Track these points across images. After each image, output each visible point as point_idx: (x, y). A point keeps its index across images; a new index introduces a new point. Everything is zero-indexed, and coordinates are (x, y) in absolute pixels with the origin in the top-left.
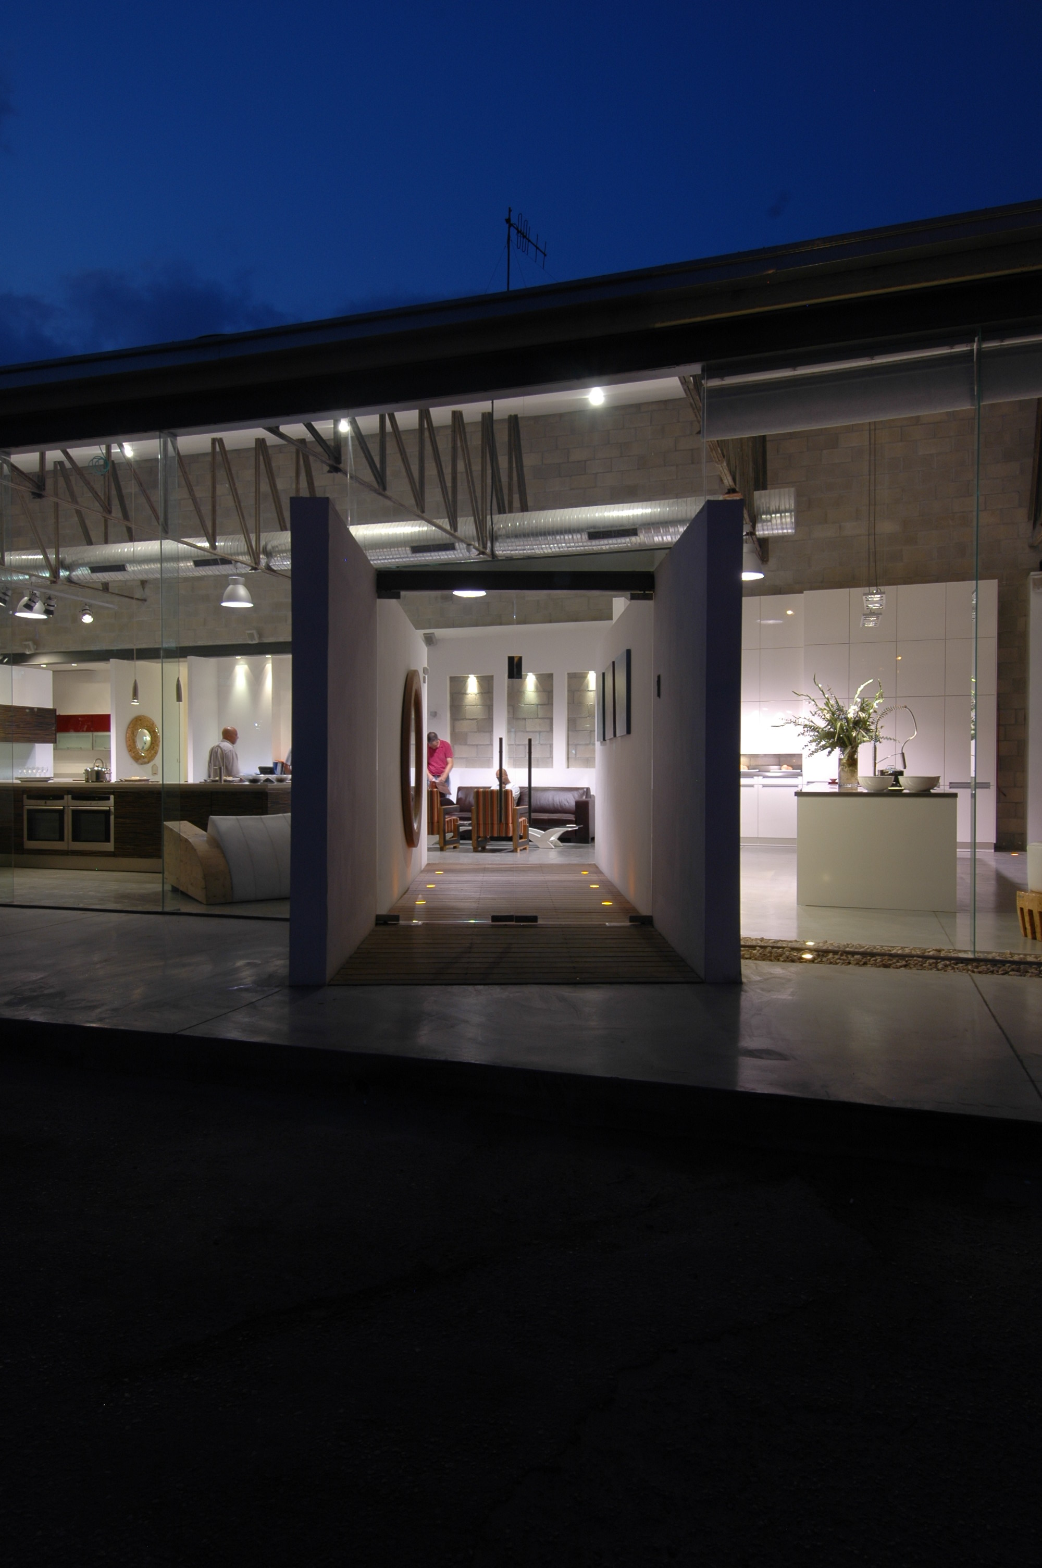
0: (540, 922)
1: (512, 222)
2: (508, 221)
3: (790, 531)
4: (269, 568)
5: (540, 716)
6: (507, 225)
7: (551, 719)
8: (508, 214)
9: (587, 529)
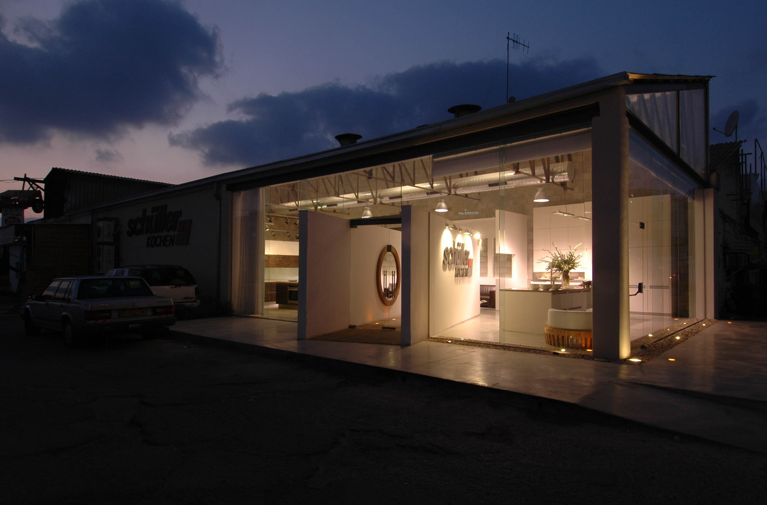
0: (396, 330)
1: (510, 38)
2: (508, 38)
3: (567, 179)
4: (381, 203)
5: (483, 256)
6: (507, 40)
7: (487, 257)
8: (508, 35)
9: (488, 183)
